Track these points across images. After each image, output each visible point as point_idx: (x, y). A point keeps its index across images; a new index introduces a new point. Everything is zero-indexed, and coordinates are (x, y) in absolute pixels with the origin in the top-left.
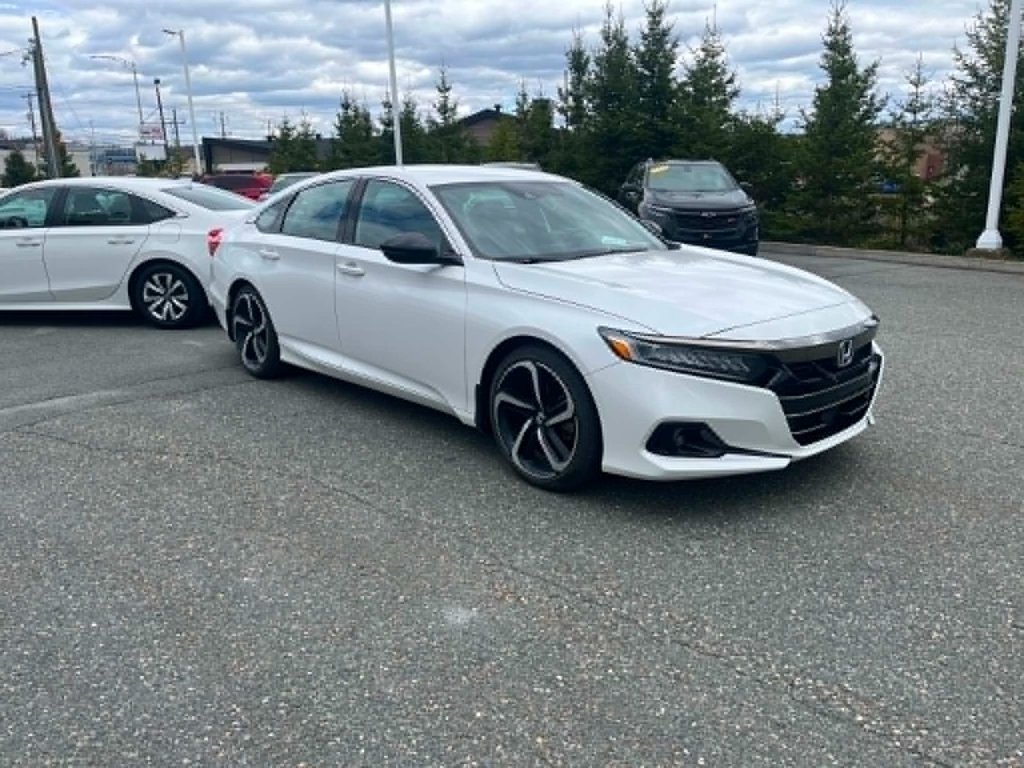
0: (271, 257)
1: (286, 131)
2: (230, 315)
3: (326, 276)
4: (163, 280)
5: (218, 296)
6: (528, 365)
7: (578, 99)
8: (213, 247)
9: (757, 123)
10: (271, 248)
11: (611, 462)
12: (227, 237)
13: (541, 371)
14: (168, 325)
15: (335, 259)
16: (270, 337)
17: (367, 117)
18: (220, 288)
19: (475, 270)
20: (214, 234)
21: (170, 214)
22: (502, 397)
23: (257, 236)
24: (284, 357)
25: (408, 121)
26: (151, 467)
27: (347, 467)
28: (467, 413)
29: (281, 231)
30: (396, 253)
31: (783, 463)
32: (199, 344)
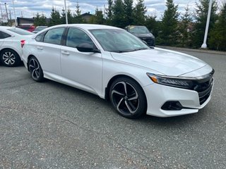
0: (41, 49)
1: (38, 16)
2: (28, 64)
3: (57, 55)
4: (8, 54)
5: (25, 59)
6: (123, 83)
7: (110, 11)
8: (22, 45)
9: (151, 18)
10: (41, 46)
11: (150, 112)
12: (26, 43)
13: (127, 85)
14: (10, 66)
15: (60, 50)
16: (41, 71)
17: (58, 13)
18: (25, 57)
19: (105, 54)
20: (22, 41)
21: (10, 36)
22: (114, 91)
23: (35, 43)
24: (44, 76)
25: (69, 14)
26: (7, 114)
27: (67, 111)
28: (102, 95)
29: (43, 41)
30: (81, 49)
31: (197, 111)
32: (19, 71)
